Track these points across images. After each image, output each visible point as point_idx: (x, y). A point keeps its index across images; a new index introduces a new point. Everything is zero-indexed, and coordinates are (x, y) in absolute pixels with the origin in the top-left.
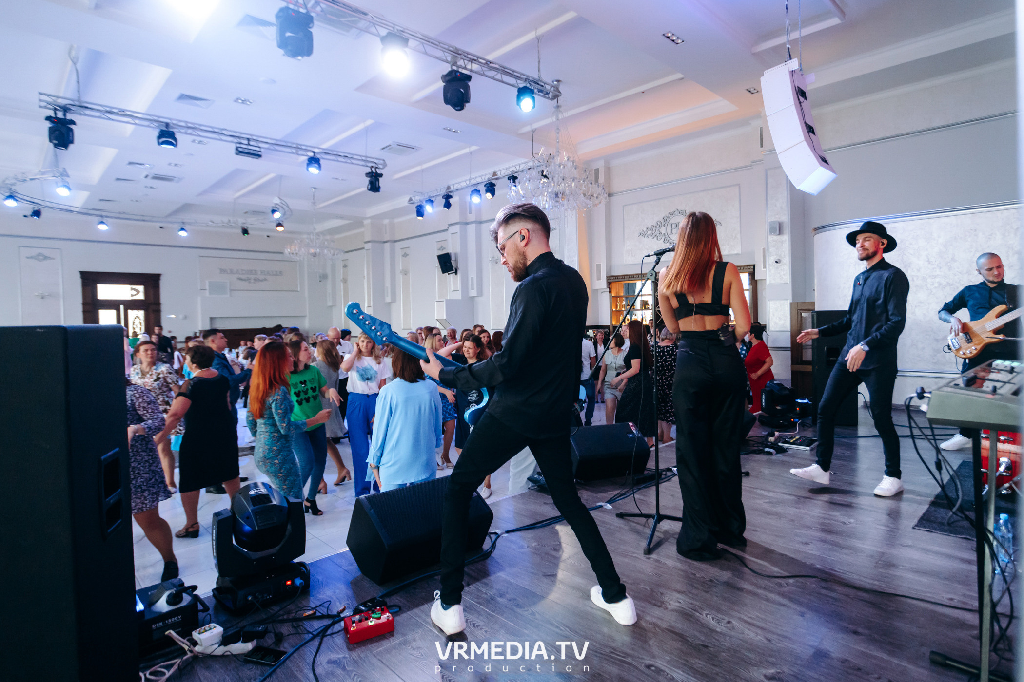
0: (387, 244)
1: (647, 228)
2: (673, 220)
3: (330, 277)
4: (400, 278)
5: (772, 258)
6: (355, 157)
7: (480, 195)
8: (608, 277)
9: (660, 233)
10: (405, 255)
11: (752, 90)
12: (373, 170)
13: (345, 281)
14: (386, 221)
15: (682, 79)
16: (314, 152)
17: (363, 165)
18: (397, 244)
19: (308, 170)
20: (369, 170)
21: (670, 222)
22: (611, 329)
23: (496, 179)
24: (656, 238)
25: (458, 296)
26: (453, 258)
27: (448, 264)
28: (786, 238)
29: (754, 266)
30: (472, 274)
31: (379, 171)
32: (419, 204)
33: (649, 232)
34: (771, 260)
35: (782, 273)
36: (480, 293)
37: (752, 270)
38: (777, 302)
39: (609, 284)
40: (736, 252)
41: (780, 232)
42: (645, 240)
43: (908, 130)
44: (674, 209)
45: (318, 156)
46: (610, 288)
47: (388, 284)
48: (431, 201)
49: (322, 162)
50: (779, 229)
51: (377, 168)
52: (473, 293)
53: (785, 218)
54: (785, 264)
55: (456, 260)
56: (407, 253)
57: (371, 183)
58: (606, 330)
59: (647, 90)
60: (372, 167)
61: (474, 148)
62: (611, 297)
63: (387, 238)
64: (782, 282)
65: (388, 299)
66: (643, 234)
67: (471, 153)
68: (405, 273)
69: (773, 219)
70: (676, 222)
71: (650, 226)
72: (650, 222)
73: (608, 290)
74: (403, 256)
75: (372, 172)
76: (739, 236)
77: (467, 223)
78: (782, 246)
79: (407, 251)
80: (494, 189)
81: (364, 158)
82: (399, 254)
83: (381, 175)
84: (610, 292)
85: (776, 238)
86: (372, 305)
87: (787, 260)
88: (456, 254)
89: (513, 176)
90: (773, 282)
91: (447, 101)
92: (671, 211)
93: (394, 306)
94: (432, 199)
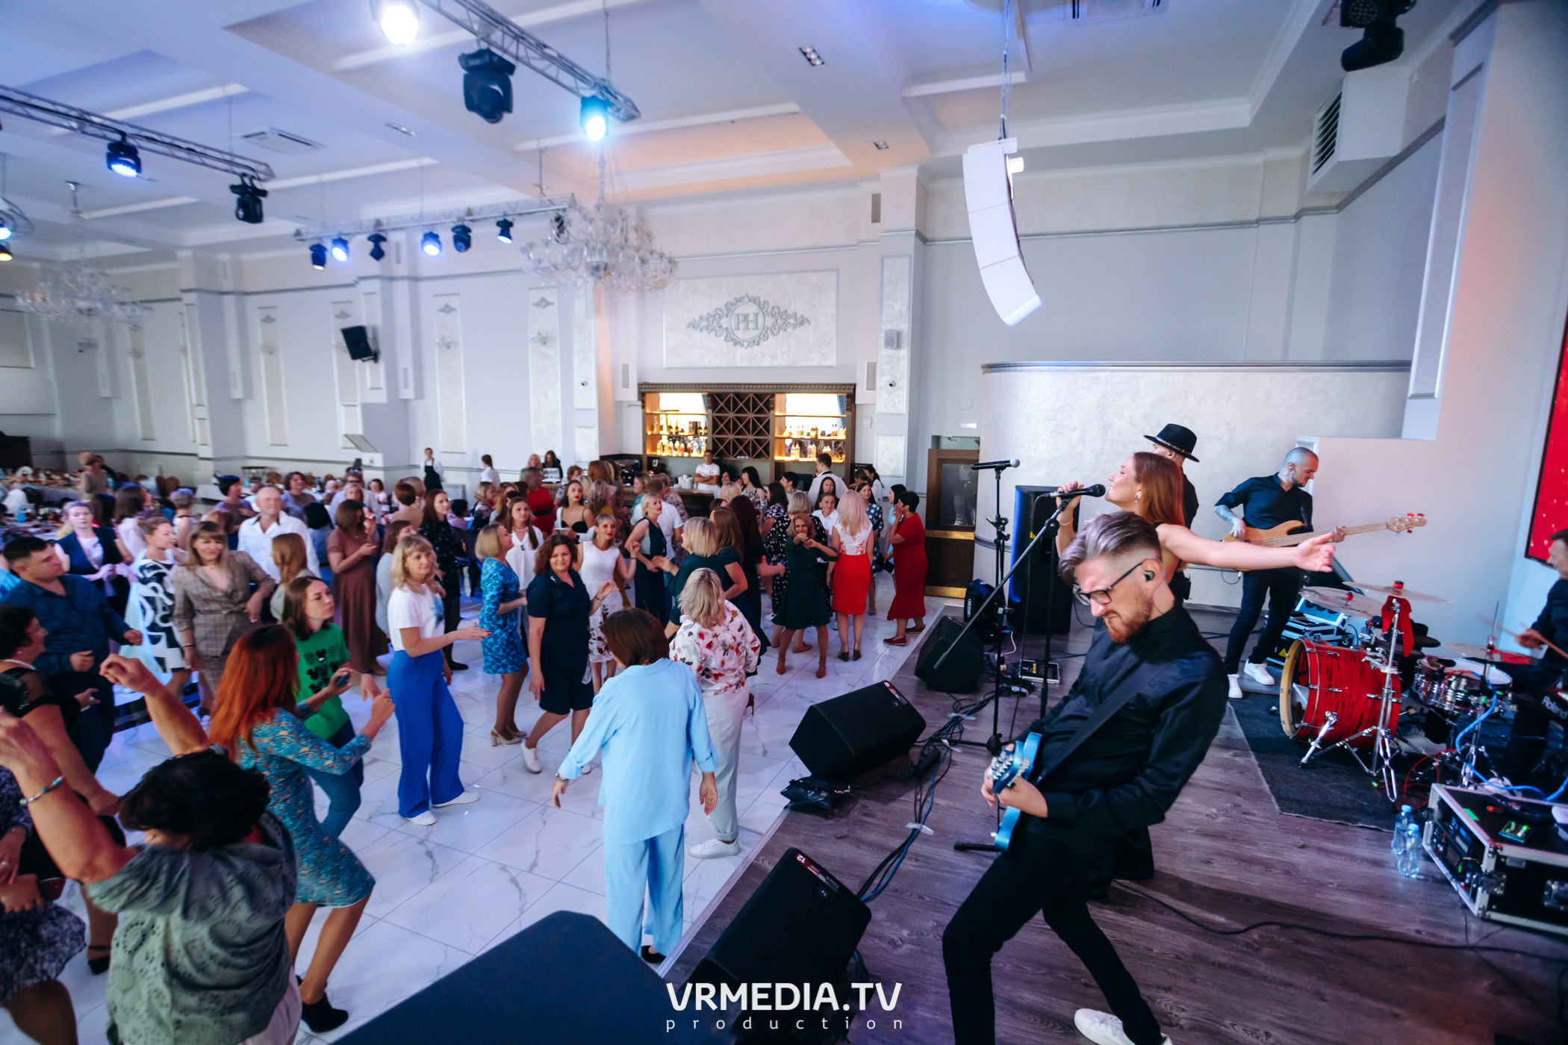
0: (229, 301)
1: (701, 317)
2: (741, 309)
3: (102, 344)
4: (260, 361)
5: (884, 379)
6: (208, 152)
7: (439, 243)
8: (641, 386)
9: (720, 327)
10: (268, 320)
11: (881, 144)
12: (247, 180)
13: (138, 354)
14: (224, 257)
15: (794, 113)
16: (122, 133)
17: (226, 171)
18: (249, 298)
19: (110, 168)
20: (237, 181)
21: (737, 312)
22: (645, 461)
23: (472, 221)
24: (713, 333)
25: (381, 397)
26: (370, 335)
27: (363, 345)
28: (904, 353)
29: (855, 385)
30: (405, 362)
31: (258, 185)
32: (315, 242)
33: (704, 324)
34: (882, 381)
35: (897, 400)
36: (420, 394)
37: (852, 391)
38: (889, 438)
39: (642, 396)
40: (828, 363)
41: (898, 346)
42: (697, 334)
43: (1056, 230)
44: (743, 294)
45: (131, 141)
46: (643, 402)
47: (235, 365)
48: (342, 242)
49: (141, 154)
50: (894, 341)
51: (253, 177)
52: (408, 393)
53: (905, 327)
54: (902, 389)
55: (375, 339)
56: (273, 316)
57: (241, 204)
58: (637, 461)
59: (739, 120)
60: (245, 175)
61: (427, 161)
62: (645, 415)
63: (227, 285)
64: (896, 412)
65: (238, 393)
66: (693, 325)
67: (421, 169)
68: (270, 350)
69: (889, 327)
70: (745, 312)
71: (705, 315)
72: (705, 308)
73: (640, 403)
74: (264, 321)
75: (244, 184)
76: (834, 342)
77: (393, 279)
78: (898, 364)
79: (272, 313)
80: (469, 237)
81: (227, 158)
82: (254, 317)
83: (264, 193)
84: (643, 407)
85: (890, 352)
86: (205, 401)
87: (904, 383)
88: (374, 329)
89: (505, 221)
90: (885, 411)
91: (471, 105)
92: (738, 297)
93: (249, 407)
94: (344, 238)
